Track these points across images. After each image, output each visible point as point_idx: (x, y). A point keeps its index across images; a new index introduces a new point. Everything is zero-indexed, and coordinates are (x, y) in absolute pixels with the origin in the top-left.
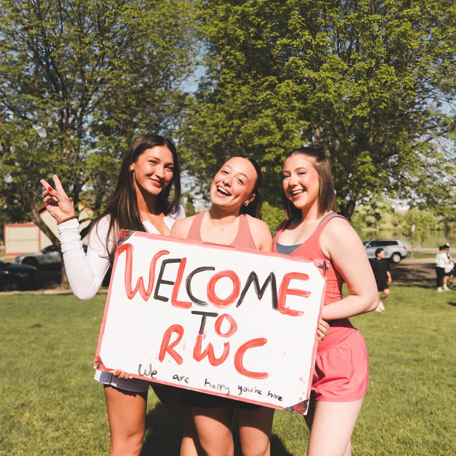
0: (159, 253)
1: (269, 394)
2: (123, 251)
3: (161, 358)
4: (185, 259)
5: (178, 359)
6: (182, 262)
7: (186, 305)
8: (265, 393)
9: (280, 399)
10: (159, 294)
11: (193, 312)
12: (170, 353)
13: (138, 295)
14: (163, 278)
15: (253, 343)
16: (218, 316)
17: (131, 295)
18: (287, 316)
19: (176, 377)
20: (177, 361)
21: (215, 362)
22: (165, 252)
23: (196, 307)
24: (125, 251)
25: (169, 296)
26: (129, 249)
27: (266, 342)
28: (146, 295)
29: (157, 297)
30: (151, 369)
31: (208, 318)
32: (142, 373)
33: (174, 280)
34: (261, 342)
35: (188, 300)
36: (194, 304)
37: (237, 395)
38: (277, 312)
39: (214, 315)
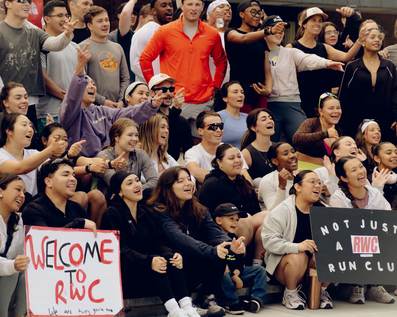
0: (44, 238)
1: (107, 310)
2: (27, 240)
3: (57, 302)
4: (56, 240)
5: (65, 301)
6: (55, 242)
7: (61, 268)
8: (105, 309)
9: (112, 311)
10: (48, 264)
11: (66, 272)
12: (60, 298)
13: (39, 266)
14: (48, 254)
15: (94, 283)
16: (77, 271)
17: (36, 267)
18: (106, 265)
19: (66, 312)
20: (64, 302)
21: (81, 298)
22: (47, 238)
23: (66, 268)
24: (28, 240)
25: (53, 264)
26: (30, 238)
27: (100, 281)
28: (43, 266)
29: (48, 266)
30: (54, 310)
31: (72, 273)
32: (51, 314)
33: (53, 254)
34: (97, 282)
35: (62, 265)
36: (65, 267)
37: (94, 314)
38: (101, 264)
39: (75, 271)
